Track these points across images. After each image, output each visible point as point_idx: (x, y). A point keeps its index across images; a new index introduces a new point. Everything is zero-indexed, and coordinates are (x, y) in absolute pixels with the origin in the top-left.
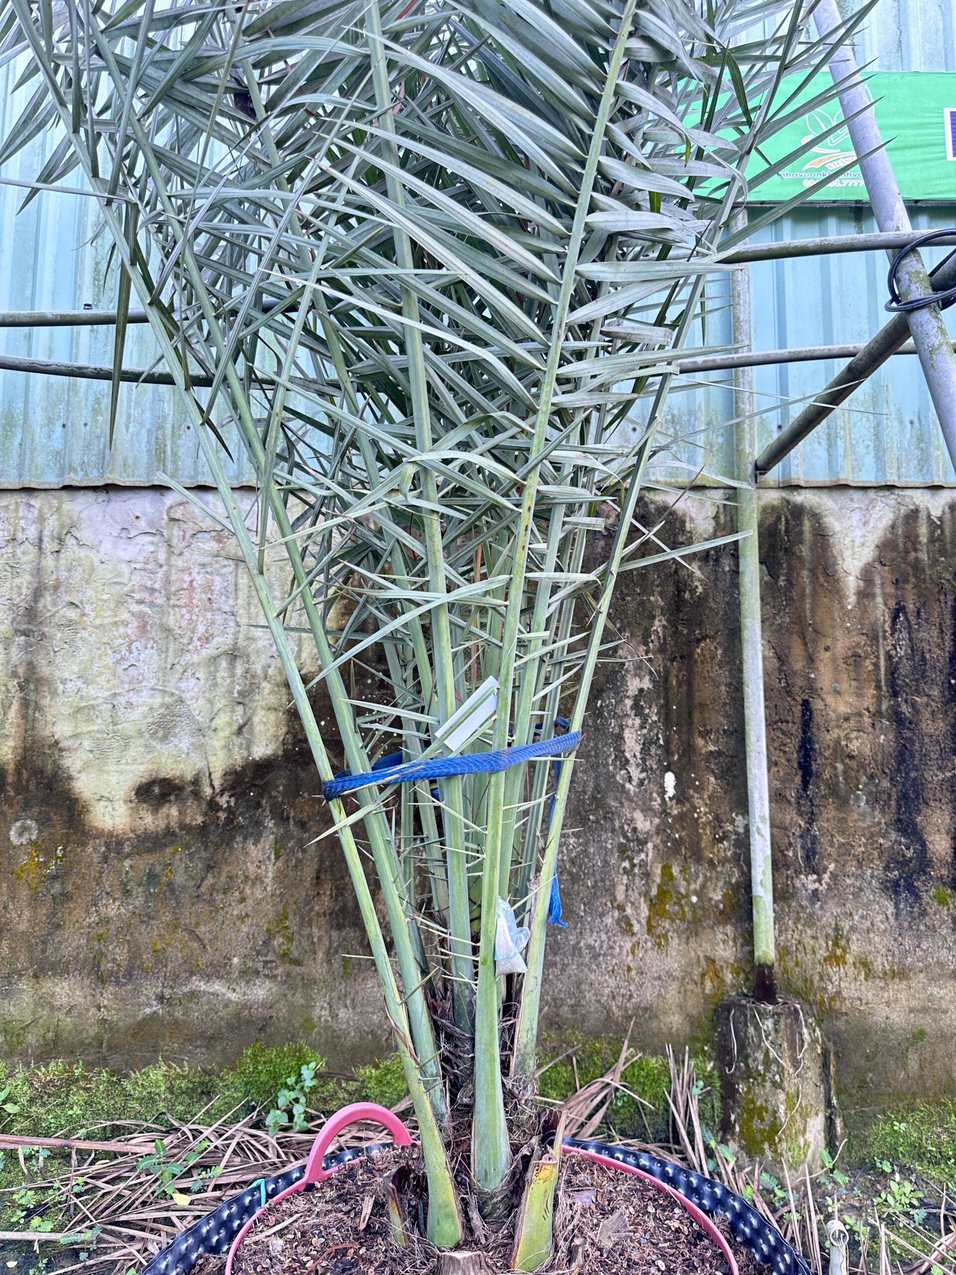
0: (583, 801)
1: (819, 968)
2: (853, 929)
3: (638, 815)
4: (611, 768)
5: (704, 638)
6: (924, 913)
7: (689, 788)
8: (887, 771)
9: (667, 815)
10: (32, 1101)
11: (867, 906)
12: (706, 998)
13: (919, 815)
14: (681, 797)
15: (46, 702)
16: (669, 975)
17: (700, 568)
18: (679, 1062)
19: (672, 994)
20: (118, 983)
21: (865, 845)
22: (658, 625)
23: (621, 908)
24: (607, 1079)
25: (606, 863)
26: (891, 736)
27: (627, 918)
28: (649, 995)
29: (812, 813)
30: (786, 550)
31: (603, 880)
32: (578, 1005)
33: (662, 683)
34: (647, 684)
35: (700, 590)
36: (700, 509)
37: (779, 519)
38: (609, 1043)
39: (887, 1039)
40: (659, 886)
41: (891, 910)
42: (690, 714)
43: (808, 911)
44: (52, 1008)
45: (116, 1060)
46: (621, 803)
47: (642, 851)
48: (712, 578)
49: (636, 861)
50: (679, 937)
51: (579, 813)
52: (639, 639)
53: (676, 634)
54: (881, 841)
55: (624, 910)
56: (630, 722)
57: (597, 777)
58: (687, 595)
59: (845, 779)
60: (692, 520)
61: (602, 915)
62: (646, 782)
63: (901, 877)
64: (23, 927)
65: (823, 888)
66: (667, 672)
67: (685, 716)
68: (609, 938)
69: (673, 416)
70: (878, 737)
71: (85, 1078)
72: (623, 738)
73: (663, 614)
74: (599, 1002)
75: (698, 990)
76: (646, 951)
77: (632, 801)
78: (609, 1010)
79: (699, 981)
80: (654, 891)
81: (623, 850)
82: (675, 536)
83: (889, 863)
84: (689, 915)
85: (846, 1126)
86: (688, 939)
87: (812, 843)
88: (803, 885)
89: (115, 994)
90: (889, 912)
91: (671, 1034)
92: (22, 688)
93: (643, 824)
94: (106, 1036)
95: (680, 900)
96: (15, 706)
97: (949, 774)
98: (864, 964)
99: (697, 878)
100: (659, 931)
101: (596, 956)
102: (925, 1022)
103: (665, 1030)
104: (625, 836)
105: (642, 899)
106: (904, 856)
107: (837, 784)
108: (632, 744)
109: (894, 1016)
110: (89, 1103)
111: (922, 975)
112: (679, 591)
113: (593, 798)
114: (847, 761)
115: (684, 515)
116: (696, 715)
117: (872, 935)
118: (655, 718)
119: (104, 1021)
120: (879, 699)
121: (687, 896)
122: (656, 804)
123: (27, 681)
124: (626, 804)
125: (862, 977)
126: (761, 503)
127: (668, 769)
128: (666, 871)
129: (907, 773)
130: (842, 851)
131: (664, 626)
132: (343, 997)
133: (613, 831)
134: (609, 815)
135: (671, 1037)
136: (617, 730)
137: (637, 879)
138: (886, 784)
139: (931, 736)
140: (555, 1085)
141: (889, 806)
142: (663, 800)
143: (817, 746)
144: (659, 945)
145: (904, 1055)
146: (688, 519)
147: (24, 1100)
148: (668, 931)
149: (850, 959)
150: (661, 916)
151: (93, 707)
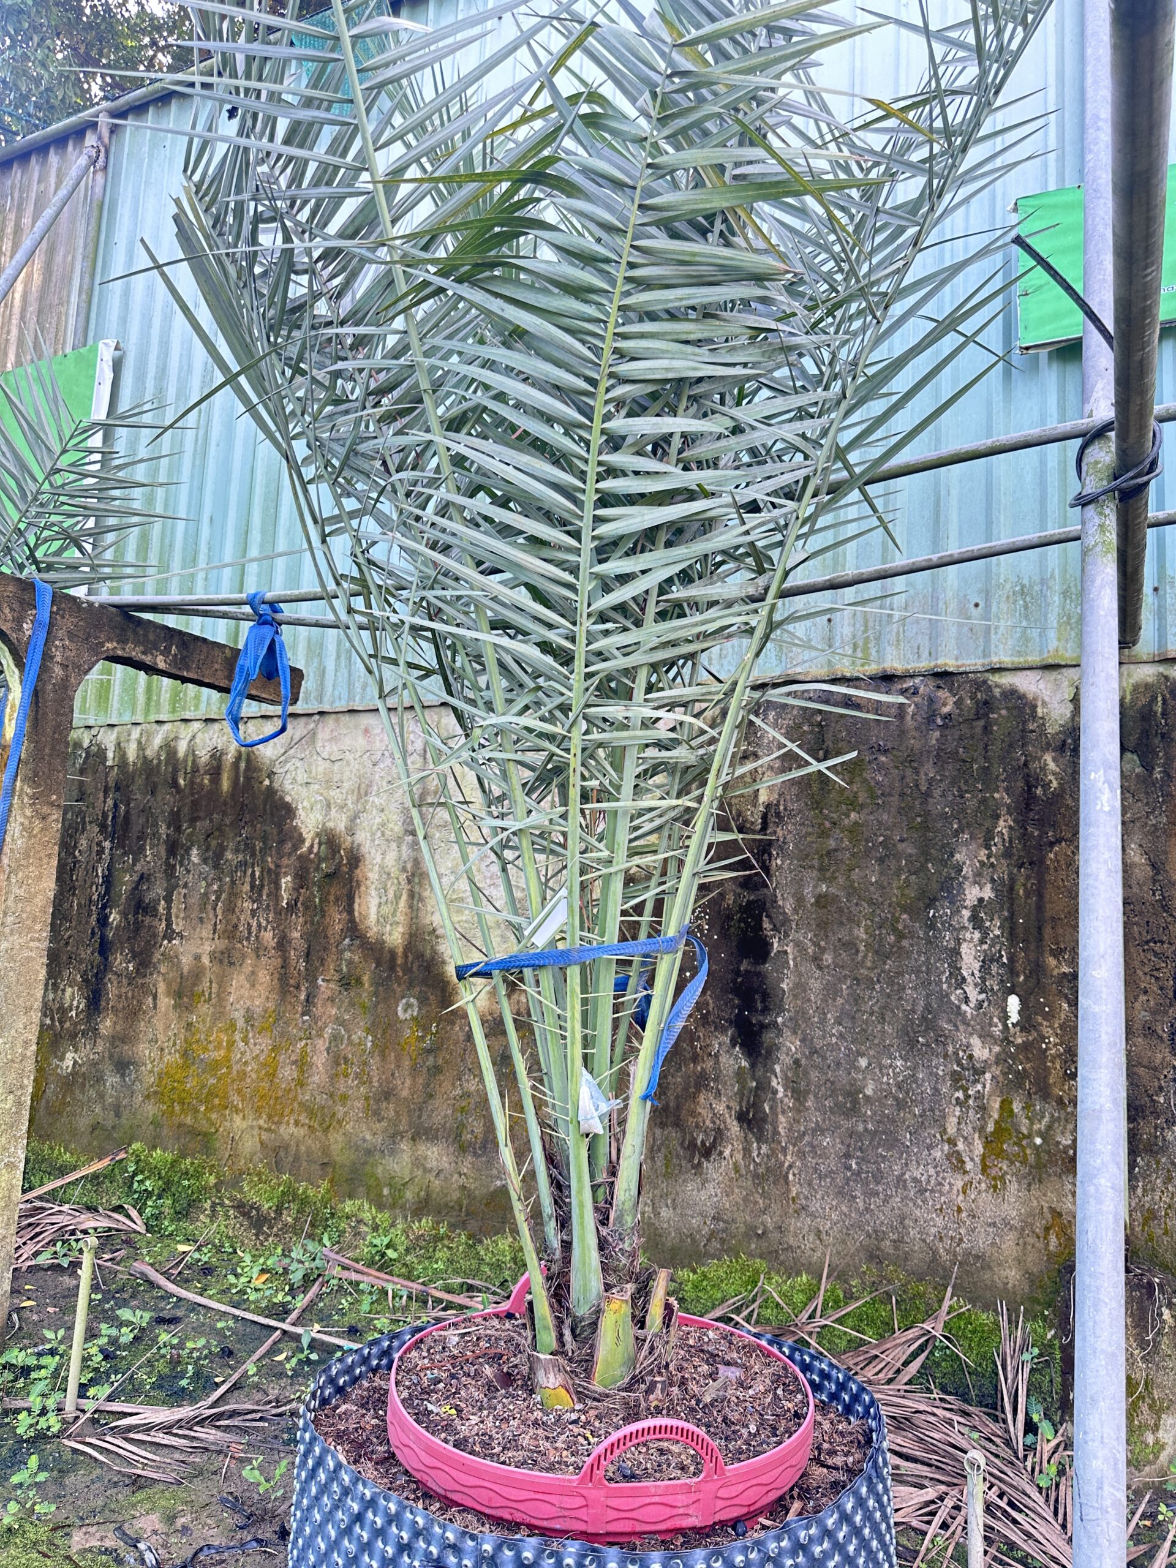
0: (912, 1021)
3: (975, 1041)
4: (945, 986)
5: (1059, 841)
7: (1036, 1014)
9: (1009, 1042)
10: (407, 1250)
12: (1050, 1255)
14: (1027, 1023)
15: (426, 894)
16: (1006, 1223)
17: (1054, 760)
18: (1013, 1322)
19: (1009, 1242)
20: (475, 1154)
22: (1003, 826)
23: (952, 1142)
24: (927, 1326)
25: (936, 1091)
27: (958, 1152)
28: (981, 1241)
30: (1163, 736)
31: (932, 1110)
32: (901, 1241)
33: (1006, 892)
34: (988, 893)
35: (1055, 784)
36: (1055, 691)
37: (1154, 699)
38: (935, 1288)
40: (996, 1122)
42: (1040, 928)
44: (426, 1171)
45: (473, 1225)
46: (955, 1026)
47: (977, 1081)
48: (1070, 771)
49: (970, 1092)
50: (1019, 1182)
51: (907, 1034)
52: (980, 841)
53: (1025, 836)
55: (955, 1145)
56: (968, 936)
57: (928, 996)
58: (1039, 791)
60: (1044, 704)
61: (930, 1147)
62: (986, 1004)
64: (405, 1093)
66: (1013, 880)
67: (1034, 931)
68: (937, 1173)
69: (1023, 587)
71: (449, 1237)
72: (959, 954)
73: (1009, 813)
74: (924, 1241)
75: (1040, 1245)
76: (979, 1192)
77: (968, 1025)
78: (935, 1253)
79: (1042, 1235)
80: (990, 1127)
81: (956, 1078)
82: (1024, 722)
84: (1032, 1159)
86: (1029, 1185)
89: (472, 1163)
91: (1005, 1289)
92: (409, 881)
93: (981, 1051)
94: (465, 1202)
95: (1020, 1140)
96: (404, 897)
99: (1043, 1117)
100: (994, 1172)
101: (922, 1191)
103: (1000, 1285)
104: (959, 1064)
105: (977, 1135)
108: (970, 960)
110: (451, 1261)
112: (1030, 787)
113: (924, 1018)
115: (1035, 699)
116: (1048, 931)
118: (997, 932)
119: (463, 1188)
121: (1029, 1136)
122: (997, 1030)
123: (413, 875)
124: (962, 1028)
126: (1132, 681)
127: (1012, 991)
128: (1006, 1105)
131: (1010, 827)
132: (664, 1196)
133: (946, 1056)
134: (942, 1039)
135: (1005, 1292)
136: (952, 944)
137: (971, 1113)
140: (871, 1323)
142: (1006, 1026)
144: (995, 1187)
146: (1039, 703)
147: (401, 1249)
148: (1006, 1173)
150: (998, 1156)
151: (462, 900)
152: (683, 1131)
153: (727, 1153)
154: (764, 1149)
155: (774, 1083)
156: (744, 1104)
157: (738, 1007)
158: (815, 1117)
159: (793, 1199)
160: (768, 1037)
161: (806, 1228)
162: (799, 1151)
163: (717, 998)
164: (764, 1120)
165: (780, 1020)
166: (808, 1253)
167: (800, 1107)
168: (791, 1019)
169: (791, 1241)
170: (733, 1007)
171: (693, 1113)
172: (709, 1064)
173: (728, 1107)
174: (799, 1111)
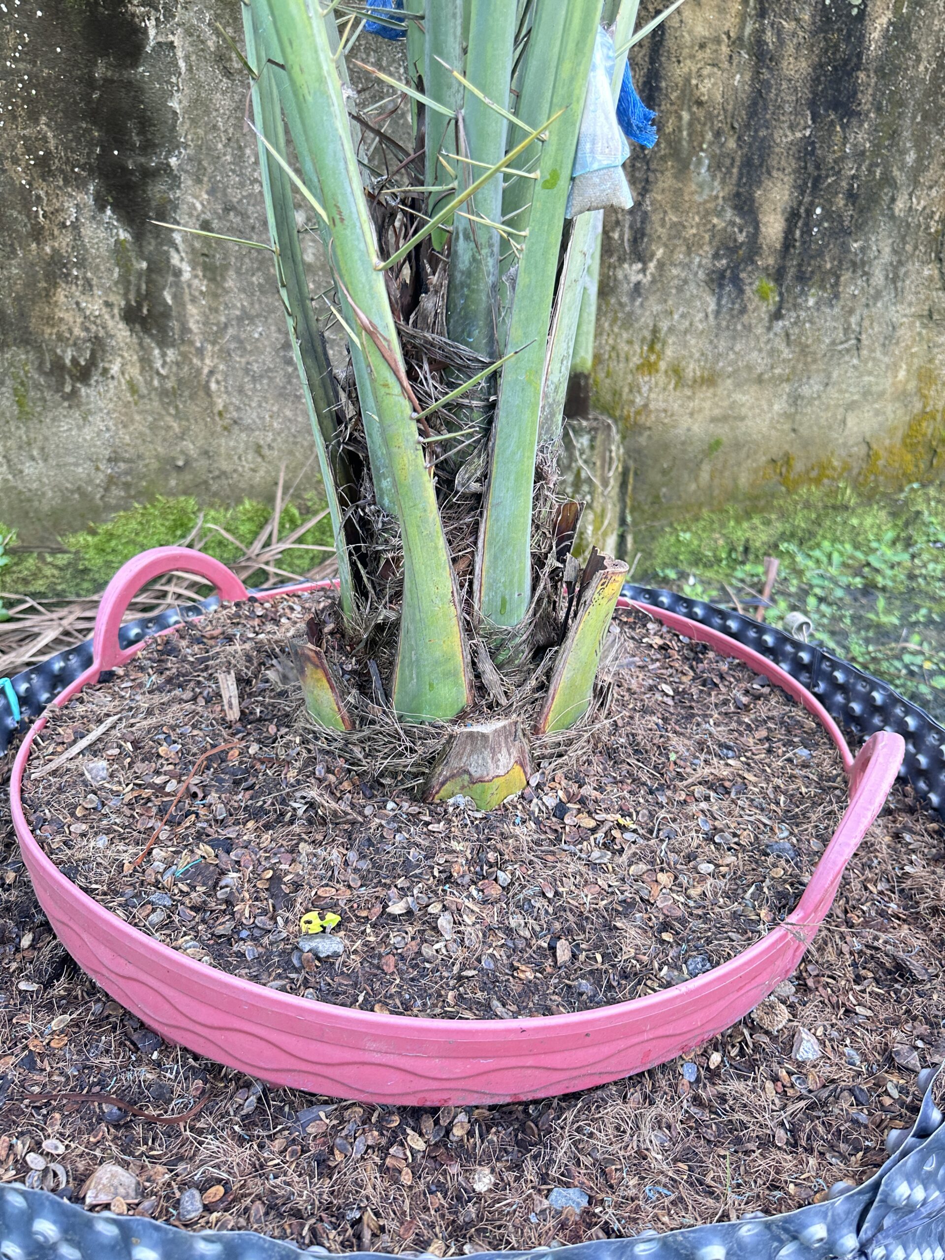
1: (630, 378)
2: (671, 330)
6: (743, 310)
8: (736, 125)
11: (689, 302)
13: (759, 188)
21: (698, 225)
26: (747, 77)
29: (647, 181)
39: (684, 451)
41: (712, 307)
43: (628, 309)
54: (715, 221)
59: (690, 135)
63: (728, 267)
65: (646, 280)
70: (733, 77)
83: (718, 249)
85: (635, 541)
87: (643, 222)
88: (626, 277)
90: (710, 310)
97: (799, 135)
98: (676, 371)
102: (723, 431)
106: (735, 240)
107: (679, 141)
109: (696, 428)
111: (729, 381)
114: (695, 109)
117: (688, 337)
120: (743, 17)
125: (671, 386)
129: (756, 131)
130: (673, 232)
132: (25, 446)
138: (732, 144)
139: (790, 80)
141: (731, 173)
143: (663, 84)
145: (698, 465)
149: (663, 365)
152: (38, 349)
153: (115, 369)
154: (171, 354)
155: (175, 260)
156: (132, 296)
157: (100, 143)
158: (239, 301)
159: (220, 414)
160: (157, 190)
161: (242, 445)
162: (221, 350)
163: (59, 129)
164: (166, 314)
165: (173, 161)
166: (248, 474)
167: (216, 291)
168: (190, 159)
169: (225, 465)
170: (91, 144)
171: (50, 320)
172: (64, 241)
173: (108, 304)
174: (215, 296)
